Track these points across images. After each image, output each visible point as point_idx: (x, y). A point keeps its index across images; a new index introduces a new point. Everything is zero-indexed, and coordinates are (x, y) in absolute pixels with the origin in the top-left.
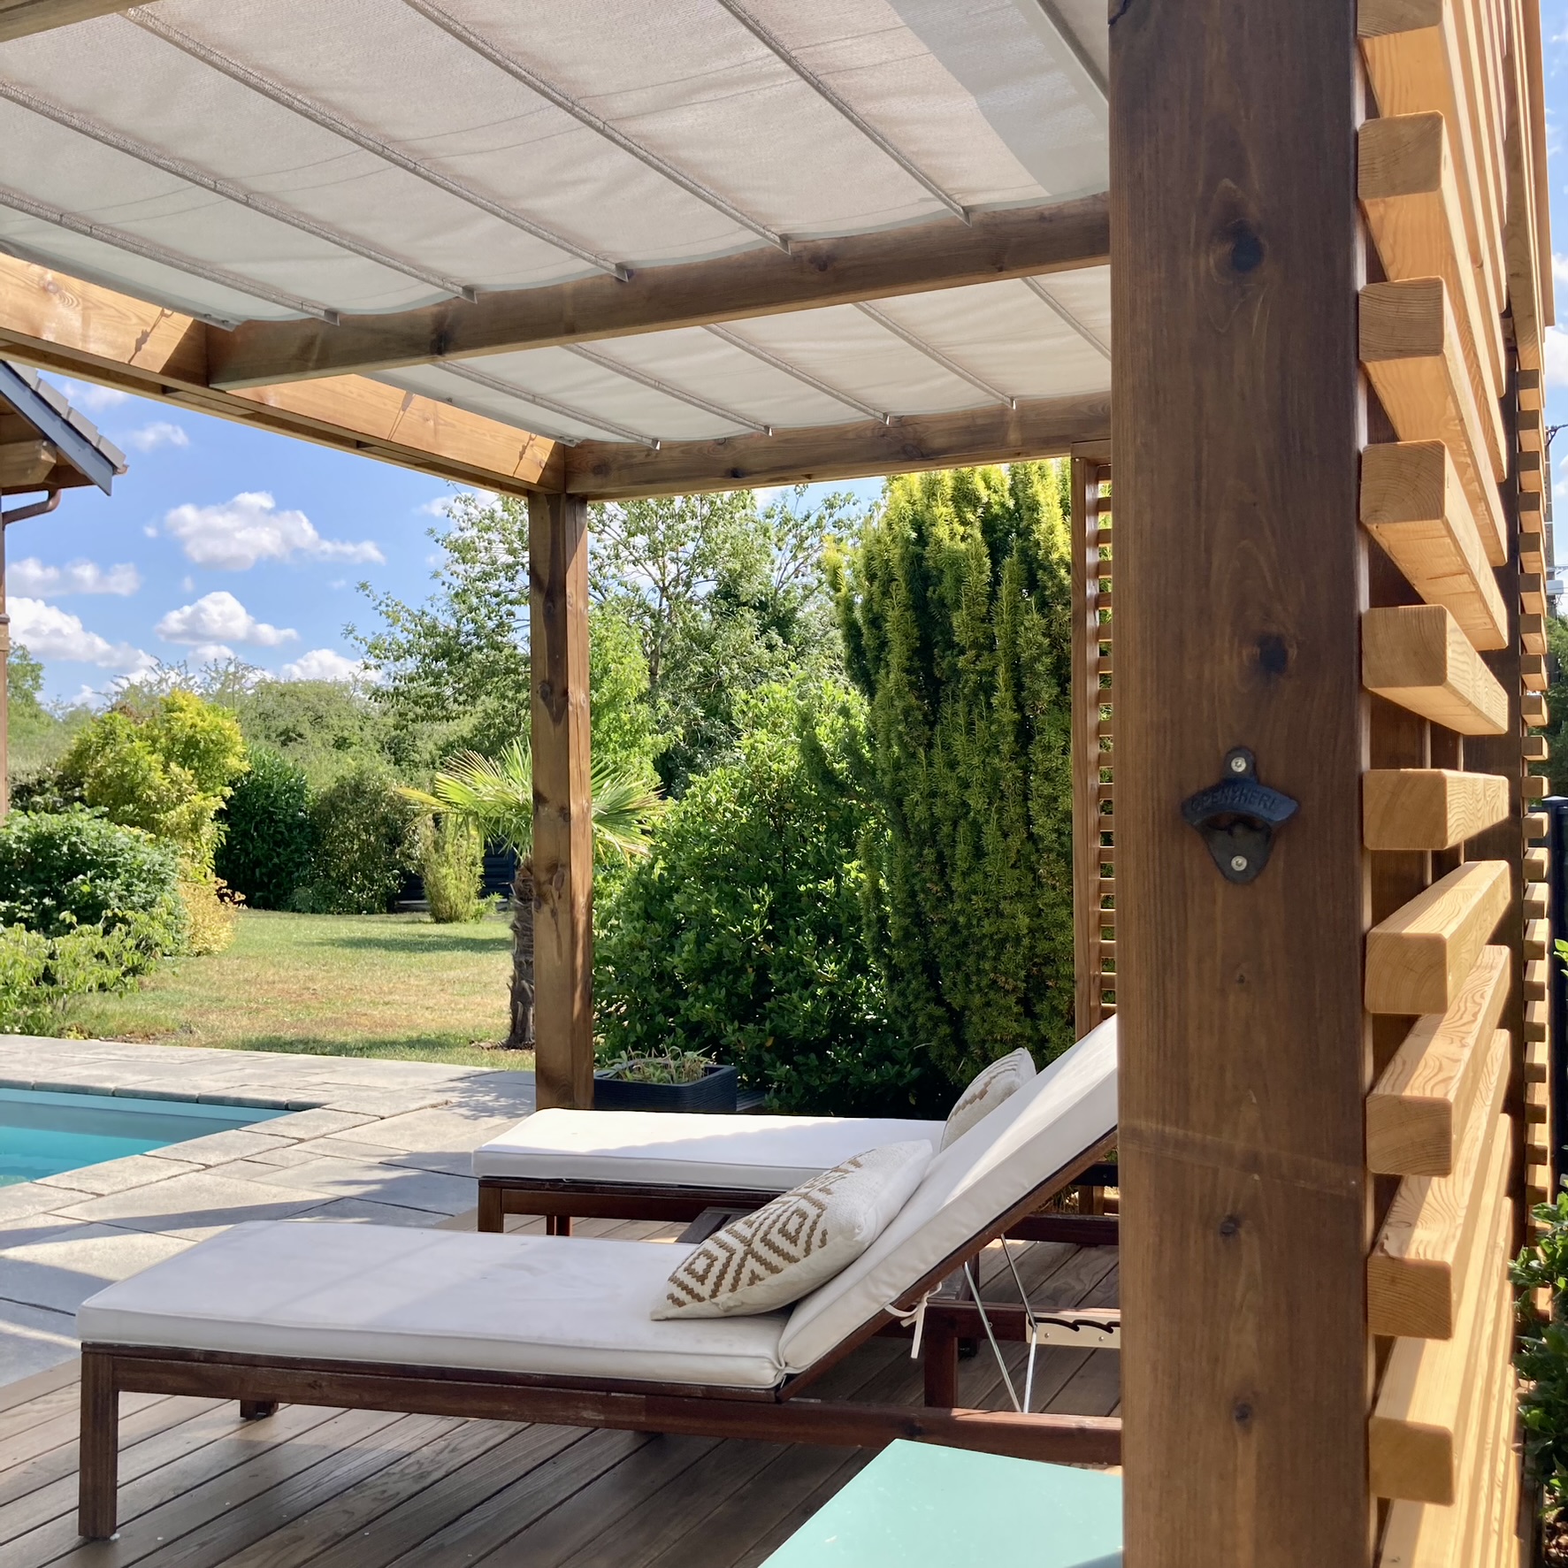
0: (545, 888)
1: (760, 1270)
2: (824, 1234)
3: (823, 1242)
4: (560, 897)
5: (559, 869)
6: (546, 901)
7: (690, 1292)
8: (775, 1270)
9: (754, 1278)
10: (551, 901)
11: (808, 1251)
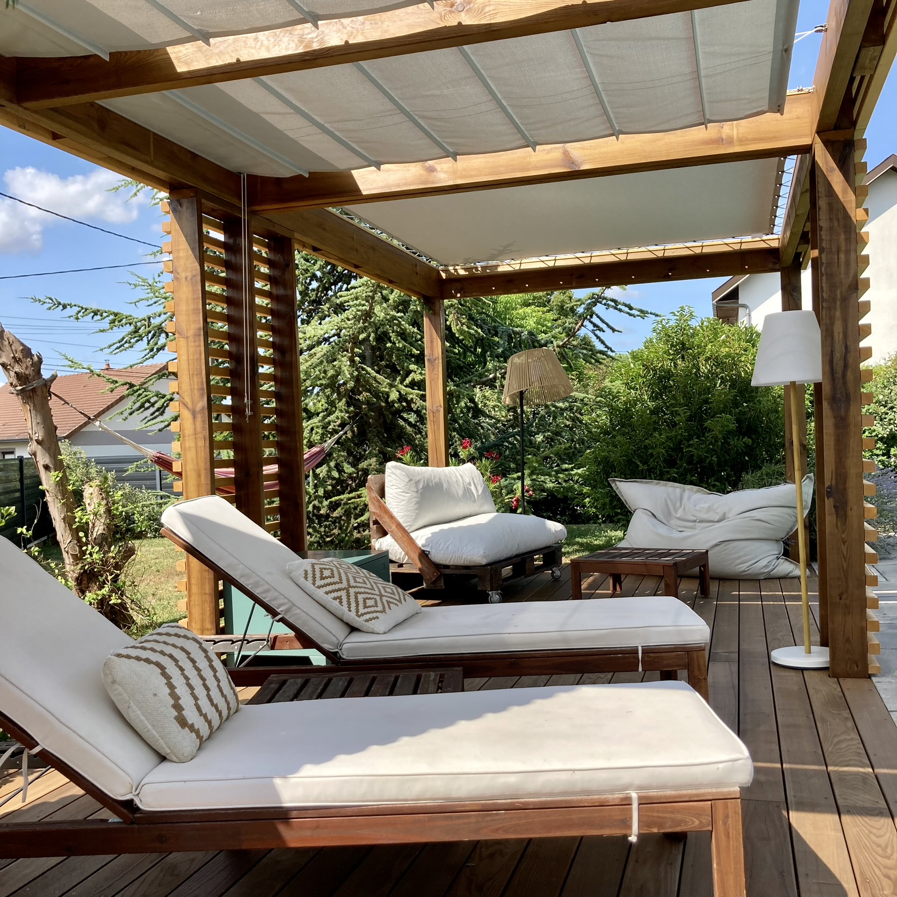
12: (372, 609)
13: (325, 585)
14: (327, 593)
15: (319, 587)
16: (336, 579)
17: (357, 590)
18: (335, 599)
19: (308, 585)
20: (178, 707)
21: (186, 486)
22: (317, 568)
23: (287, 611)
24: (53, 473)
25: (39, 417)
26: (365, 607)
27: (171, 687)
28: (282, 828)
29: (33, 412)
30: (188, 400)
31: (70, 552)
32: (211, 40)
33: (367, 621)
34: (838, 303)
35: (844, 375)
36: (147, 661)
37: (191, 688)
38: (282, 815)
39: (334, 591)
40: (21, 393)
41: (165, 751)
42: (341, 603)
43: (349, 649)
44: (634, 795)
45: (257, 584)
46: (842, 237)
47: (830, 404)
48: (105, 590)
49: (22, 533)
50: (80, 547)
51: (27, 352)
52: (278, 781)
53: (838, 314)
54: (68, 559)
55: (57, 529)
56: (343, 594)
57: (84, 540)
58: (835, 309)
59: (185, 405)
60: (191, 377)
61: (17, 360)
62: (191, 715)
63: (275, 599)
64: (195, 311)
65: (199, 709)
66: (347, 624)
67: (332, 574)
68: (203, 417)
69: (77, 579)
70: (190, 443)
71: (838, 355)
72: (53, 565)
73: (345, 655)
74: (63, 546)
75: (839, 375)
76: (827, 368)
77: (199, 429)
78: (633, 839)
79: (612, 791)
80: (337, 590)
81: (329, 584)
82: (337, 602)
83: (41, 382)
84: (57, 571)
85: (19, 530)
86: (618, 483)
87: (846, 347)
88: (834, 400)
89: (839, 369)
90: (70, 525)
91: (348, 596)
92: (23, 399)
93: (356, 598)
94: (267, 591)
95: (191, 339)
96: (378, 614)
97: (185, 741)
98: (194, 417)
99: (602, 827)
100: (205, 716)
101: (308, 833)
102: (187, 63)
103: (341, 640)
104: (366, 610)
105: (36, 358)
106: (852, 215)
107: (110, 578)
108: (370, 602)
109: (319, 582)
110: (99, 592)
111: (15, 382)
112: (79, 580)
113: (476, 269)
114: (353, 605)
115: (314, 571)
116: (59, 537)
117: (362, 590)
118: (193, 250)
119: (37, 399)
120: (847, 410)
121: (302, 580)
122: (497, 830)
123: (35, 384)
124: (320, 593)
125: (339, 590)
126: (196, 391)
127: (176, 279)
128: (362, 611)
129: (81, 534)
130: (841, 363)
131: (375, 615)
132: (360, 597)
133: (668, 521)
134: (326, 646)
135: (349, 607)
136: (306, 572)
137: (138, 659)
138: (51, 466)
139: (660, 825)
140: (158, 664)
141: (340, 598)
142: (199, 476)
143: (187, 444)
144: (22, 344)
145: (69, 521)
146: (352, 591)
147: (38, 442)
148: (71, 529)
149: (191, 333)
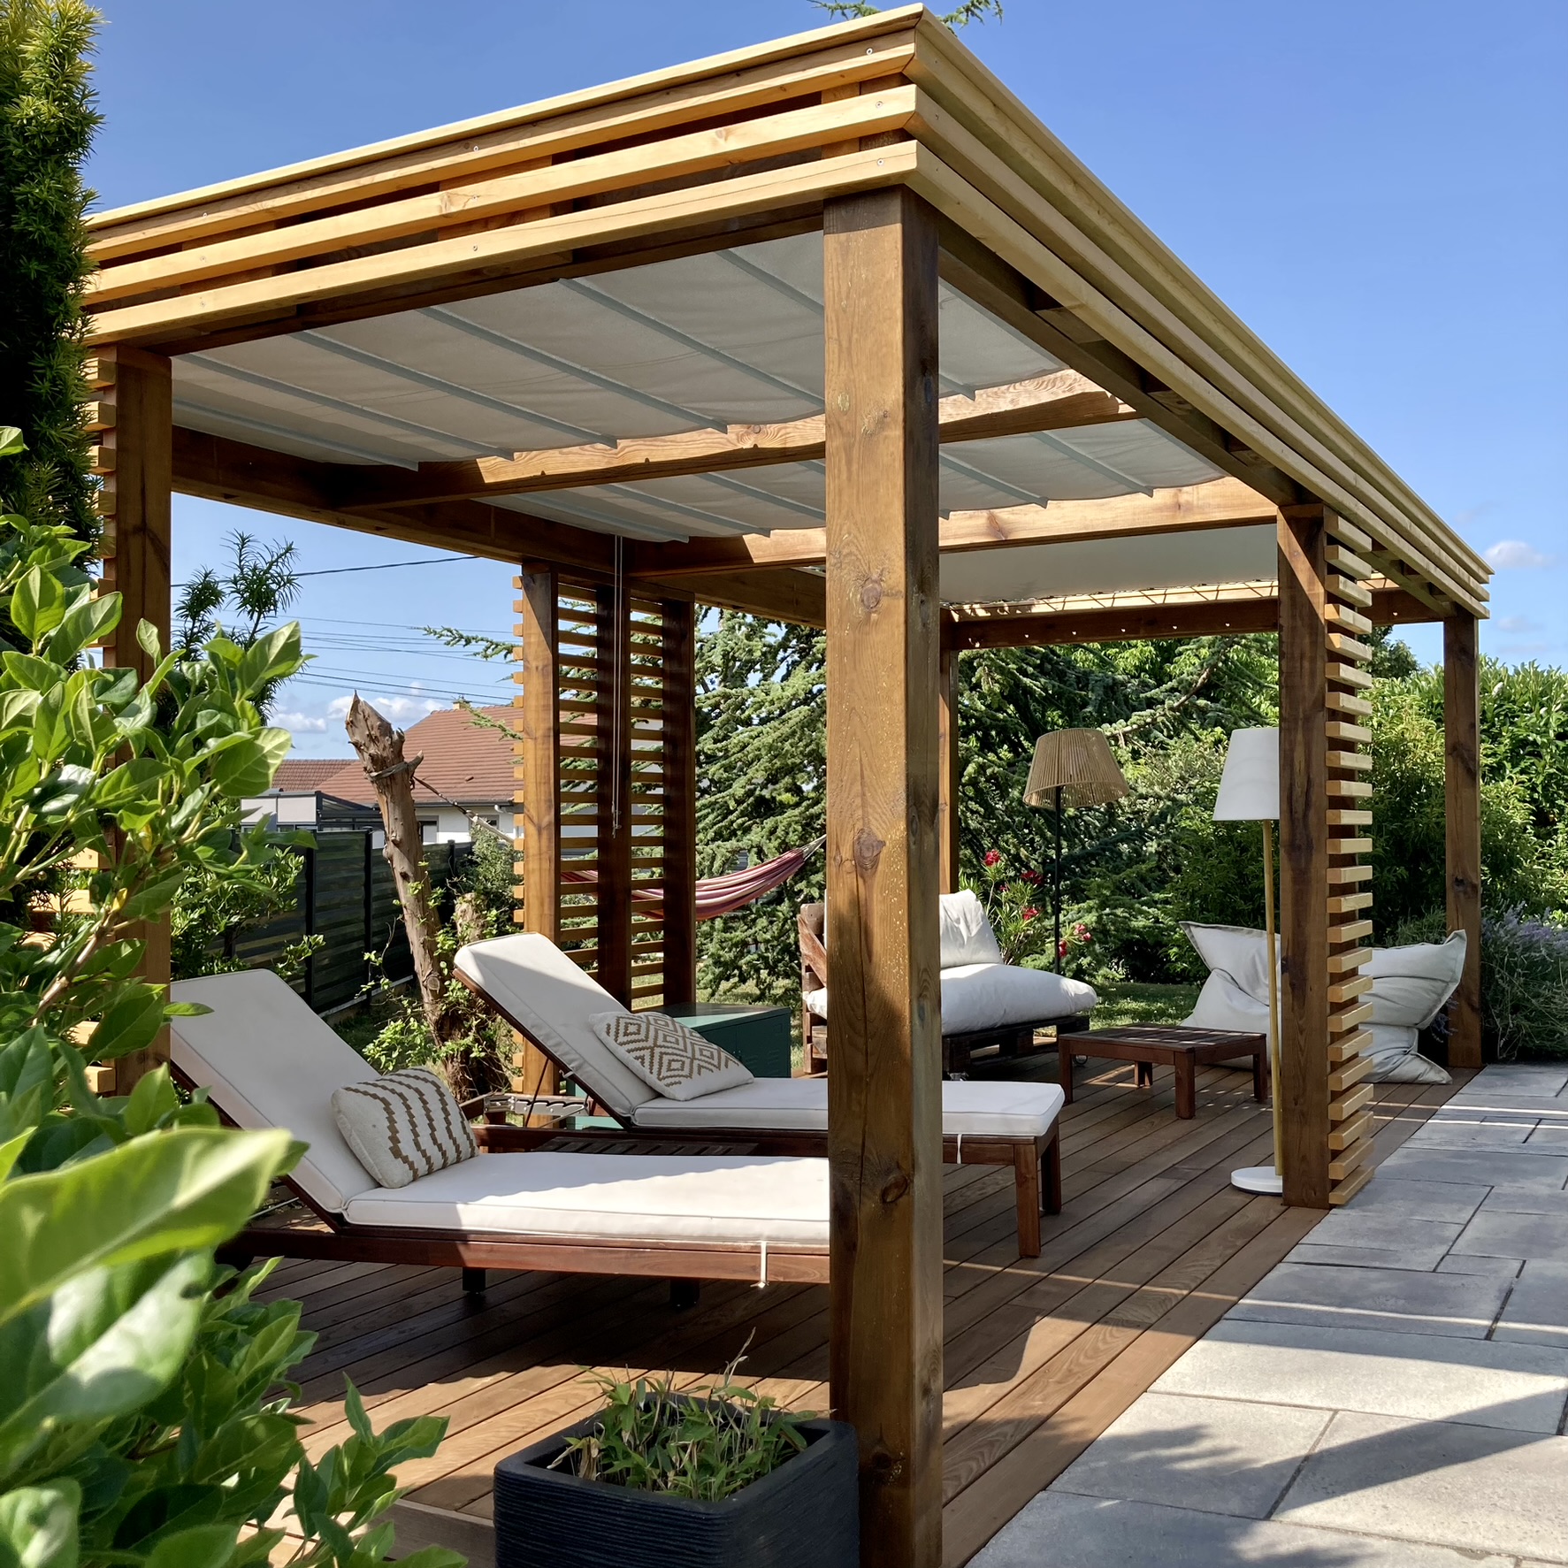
12: (676, 1073)
13: (628, 1042)
14: (629, 1051)
15: (621, 1044)
16: (642, 1036)
17: (663, 1050)
18: (637, 1058)
19: (610, 1040)
20: (394, 1139)
21: (527, 915)
22: (622, 1022)
23: (579, 1068)
24: (412, 884)
25: (397, 812)
26: (669, 1069)
27: (392, 1121)
28: (462, 1248)
29: (391, 805)
30: (533, 813)
31: (430, 987)
32: (516, 455)
33: (668, 1085)
34: (1300, 723)
35: (1305, 816)
36: (375, 1096)
37: (414, 1125)
38: (462, 1236)
39: (637, 1049)
40: (376, 780)
41: (379, 1177)
42: (643, 1063)
43: (641, 1115)
44: (763, 1245)
45: (548, 1036)
46: (1307, 641)
47: (1289, 854)
48: (469, 1040)
49: (369, 959)
50: (443, 981)
51: (385, 728)
52: (460, 1207)
53: (1300, 737)
54: (427, 997)
55: (415, 956)
56: (647, 1053)
57: (446, 972)
58: (1296, 729)
59: (531, 820)
60: (538, 784)
61: (373, 739)
62: (407, 1148)
63: (566, 1054)
64: (545, 707)
65: (417, 1144)
66: (651, 1088)
67: (639, 1030)
68: (549, 834)
69: (437, 1023)
70: (533, 865)
71: (1298, 791)
72: (405, 1003)
73: (638, 1122)
74: (421, 979)
75: (1299, 815)
76: (1285, 807)
77: (544, 849)
78: (761, 1285)
79: (745, 1239)
80: (640, 1049)
81: (632, 1042)
82: (638, 1062)
83: (401, 766)
84: (409, 1011)
85: (367, 956)
86: (1192, 928)
87: (1309, 781)
88: (1293, 847)
89: (1299, 806)
90: (431, 953)
91: (652, 1056)
92: (378, 788)
93: (661, 1058)
94: (558, 1044)
95: (540, 741)
96: (681, 1079)
97: (398, 1170)
98: (540, 833)
99: (735, 1272)
100: (424, 1153)
101: (483, 1256)
102: (493, 474)
103: (635, 1103)
104: (669, 1074)
105: (396, 737)
106: (1320, 612)
107: (475, 1023)
108: (675, 1065)
109: (622, 1039)
110: (462, 1042)
111: (370, 767)
112: (440, 1025)
113: (1002, 609)
114: (656, 1066)
115: (618, 1025)
116: (417, 967)
117: (670, 1051)
118: (545, 635)
119: (396, 789)
120: (1309, 861)
121: (603, 1035)
122: (643, 1266)
123: (394, 769)
124: (621, 1051)
125: (643, 1049)
126: (542, 803)
127: (526, 668)
128: (664, 1073)
129: (443, 964)
130: (1302, 800)
131: (677, 1079)
132: (666, 1058)
133: (1253, 990)
134: (618, 1110)
135: (651, 1069)
136: (609, 1026)
137: (365, 1093)
138: (410, 874)
139: (785, 1275)
140: (383, 1100)
141: (642, 1058)
142: (542, 904)
143: (531, 866)
144: (380, 719)
145: (429, 947)
146: (657, 1050)
147: (396, 843)
148: (432, 957)
149: (540, 733)
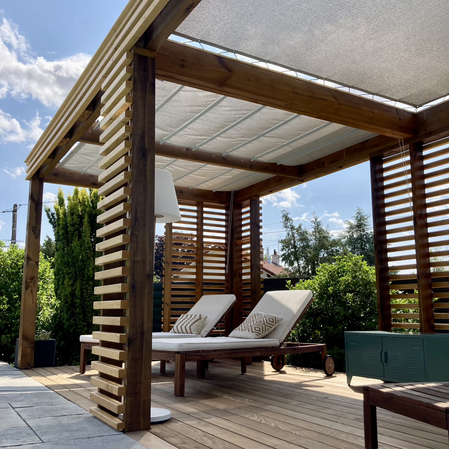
0: (29, 284)
1: (269, 328)
2: (278, 320)
3: (278, 322)
4: (34, 286)
5: (34, 279)
6: (29, 288)
7: (259, 333)
8: (271, 328)
9: (268, 329)
10: (31, 288)
11: (276, 324)
